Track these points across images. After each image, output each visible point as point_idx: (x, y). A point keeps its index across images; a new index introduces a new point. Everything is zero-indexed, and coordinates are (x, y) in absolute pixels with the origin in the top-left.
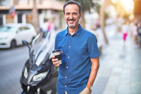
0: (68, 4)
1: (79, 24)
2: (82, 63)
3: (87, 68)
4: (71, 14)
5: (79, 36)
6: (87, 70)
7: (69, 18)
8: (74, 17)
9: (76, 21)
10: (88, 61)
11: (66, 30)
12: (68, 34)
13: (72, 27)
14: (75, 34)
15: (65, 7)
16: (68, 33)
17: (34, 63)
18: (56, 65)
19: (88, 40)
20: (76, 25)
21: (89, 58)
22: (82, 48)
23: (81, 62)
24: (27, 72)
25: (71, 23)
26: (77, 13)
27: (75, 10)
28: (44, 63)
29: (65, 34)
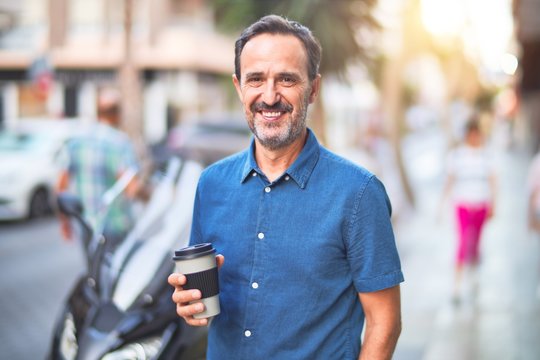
0: (259, 31)
1: (308, 130)
2: (317, 313)
3: (344, 338)
4: (270, 81)
5: (306, 184)
6: (341, 347)
7: (262, 99)
8: (282, 96)
9: (294, 112)
10: (348, 302)
11: (245, 157)
12: (254, 176)
13: (272, 144)
14: (286, 175)
15: (243, 45)
16: (253, 171)
17: (105, 296)
18: (192, 322)
19: (348, 205)
20: (291, 132)
21: (352, 292)
22: (322, 241)
23: (315, 309)
24: (73, 337)
25: (269, 125)
26: (298, 77)
27: (289, 59)
28: (149, 298)
29: (240, 175)
